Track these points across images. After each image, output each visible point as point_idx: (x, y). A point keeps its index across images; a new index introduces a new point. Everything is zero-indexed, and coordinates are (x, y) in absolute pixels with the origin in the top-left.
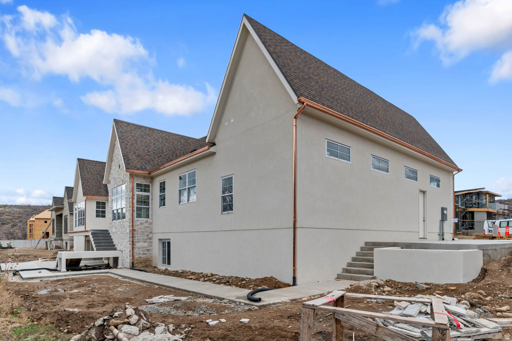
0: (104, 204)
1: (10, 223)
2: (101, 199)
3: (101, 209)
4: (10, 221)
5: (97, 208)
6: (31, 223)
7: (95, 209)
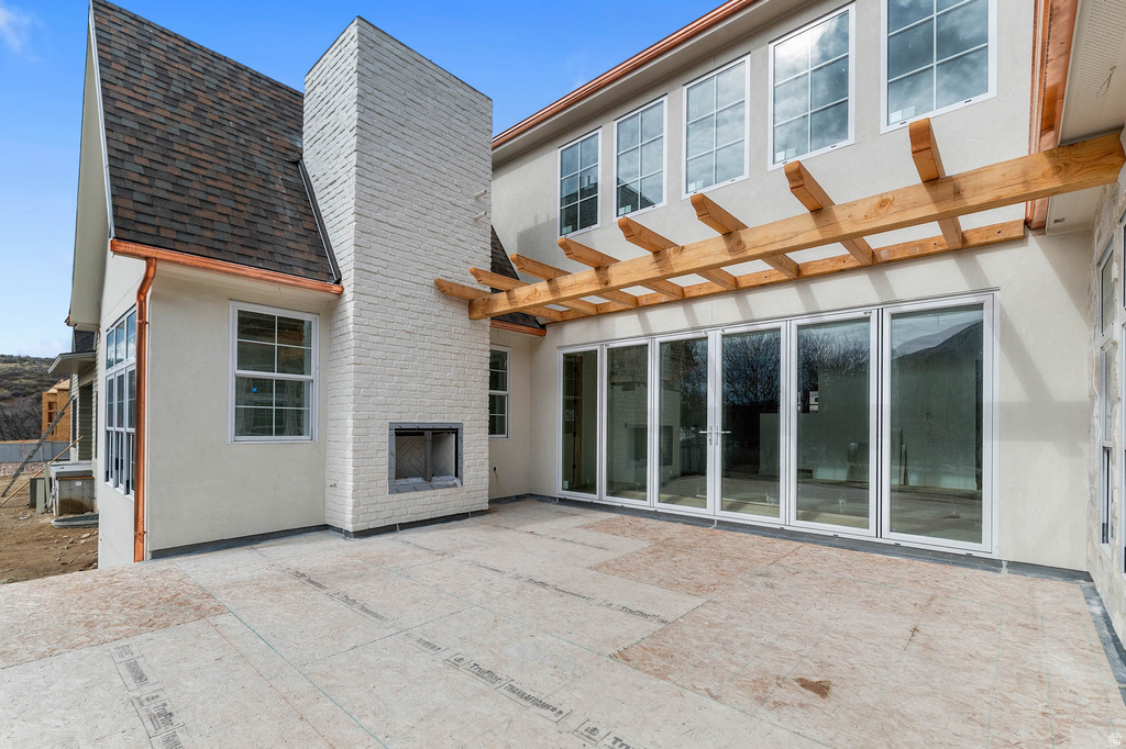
0: (294, 330)
1: (33, 393)
2: (274, 293)
3: (276, 375)
4: (33, 390)
5: (242, 364)
6: (51, 400)
7: (228, 369)
